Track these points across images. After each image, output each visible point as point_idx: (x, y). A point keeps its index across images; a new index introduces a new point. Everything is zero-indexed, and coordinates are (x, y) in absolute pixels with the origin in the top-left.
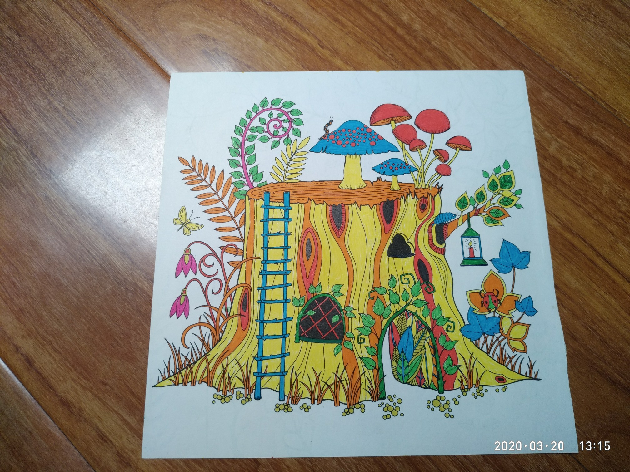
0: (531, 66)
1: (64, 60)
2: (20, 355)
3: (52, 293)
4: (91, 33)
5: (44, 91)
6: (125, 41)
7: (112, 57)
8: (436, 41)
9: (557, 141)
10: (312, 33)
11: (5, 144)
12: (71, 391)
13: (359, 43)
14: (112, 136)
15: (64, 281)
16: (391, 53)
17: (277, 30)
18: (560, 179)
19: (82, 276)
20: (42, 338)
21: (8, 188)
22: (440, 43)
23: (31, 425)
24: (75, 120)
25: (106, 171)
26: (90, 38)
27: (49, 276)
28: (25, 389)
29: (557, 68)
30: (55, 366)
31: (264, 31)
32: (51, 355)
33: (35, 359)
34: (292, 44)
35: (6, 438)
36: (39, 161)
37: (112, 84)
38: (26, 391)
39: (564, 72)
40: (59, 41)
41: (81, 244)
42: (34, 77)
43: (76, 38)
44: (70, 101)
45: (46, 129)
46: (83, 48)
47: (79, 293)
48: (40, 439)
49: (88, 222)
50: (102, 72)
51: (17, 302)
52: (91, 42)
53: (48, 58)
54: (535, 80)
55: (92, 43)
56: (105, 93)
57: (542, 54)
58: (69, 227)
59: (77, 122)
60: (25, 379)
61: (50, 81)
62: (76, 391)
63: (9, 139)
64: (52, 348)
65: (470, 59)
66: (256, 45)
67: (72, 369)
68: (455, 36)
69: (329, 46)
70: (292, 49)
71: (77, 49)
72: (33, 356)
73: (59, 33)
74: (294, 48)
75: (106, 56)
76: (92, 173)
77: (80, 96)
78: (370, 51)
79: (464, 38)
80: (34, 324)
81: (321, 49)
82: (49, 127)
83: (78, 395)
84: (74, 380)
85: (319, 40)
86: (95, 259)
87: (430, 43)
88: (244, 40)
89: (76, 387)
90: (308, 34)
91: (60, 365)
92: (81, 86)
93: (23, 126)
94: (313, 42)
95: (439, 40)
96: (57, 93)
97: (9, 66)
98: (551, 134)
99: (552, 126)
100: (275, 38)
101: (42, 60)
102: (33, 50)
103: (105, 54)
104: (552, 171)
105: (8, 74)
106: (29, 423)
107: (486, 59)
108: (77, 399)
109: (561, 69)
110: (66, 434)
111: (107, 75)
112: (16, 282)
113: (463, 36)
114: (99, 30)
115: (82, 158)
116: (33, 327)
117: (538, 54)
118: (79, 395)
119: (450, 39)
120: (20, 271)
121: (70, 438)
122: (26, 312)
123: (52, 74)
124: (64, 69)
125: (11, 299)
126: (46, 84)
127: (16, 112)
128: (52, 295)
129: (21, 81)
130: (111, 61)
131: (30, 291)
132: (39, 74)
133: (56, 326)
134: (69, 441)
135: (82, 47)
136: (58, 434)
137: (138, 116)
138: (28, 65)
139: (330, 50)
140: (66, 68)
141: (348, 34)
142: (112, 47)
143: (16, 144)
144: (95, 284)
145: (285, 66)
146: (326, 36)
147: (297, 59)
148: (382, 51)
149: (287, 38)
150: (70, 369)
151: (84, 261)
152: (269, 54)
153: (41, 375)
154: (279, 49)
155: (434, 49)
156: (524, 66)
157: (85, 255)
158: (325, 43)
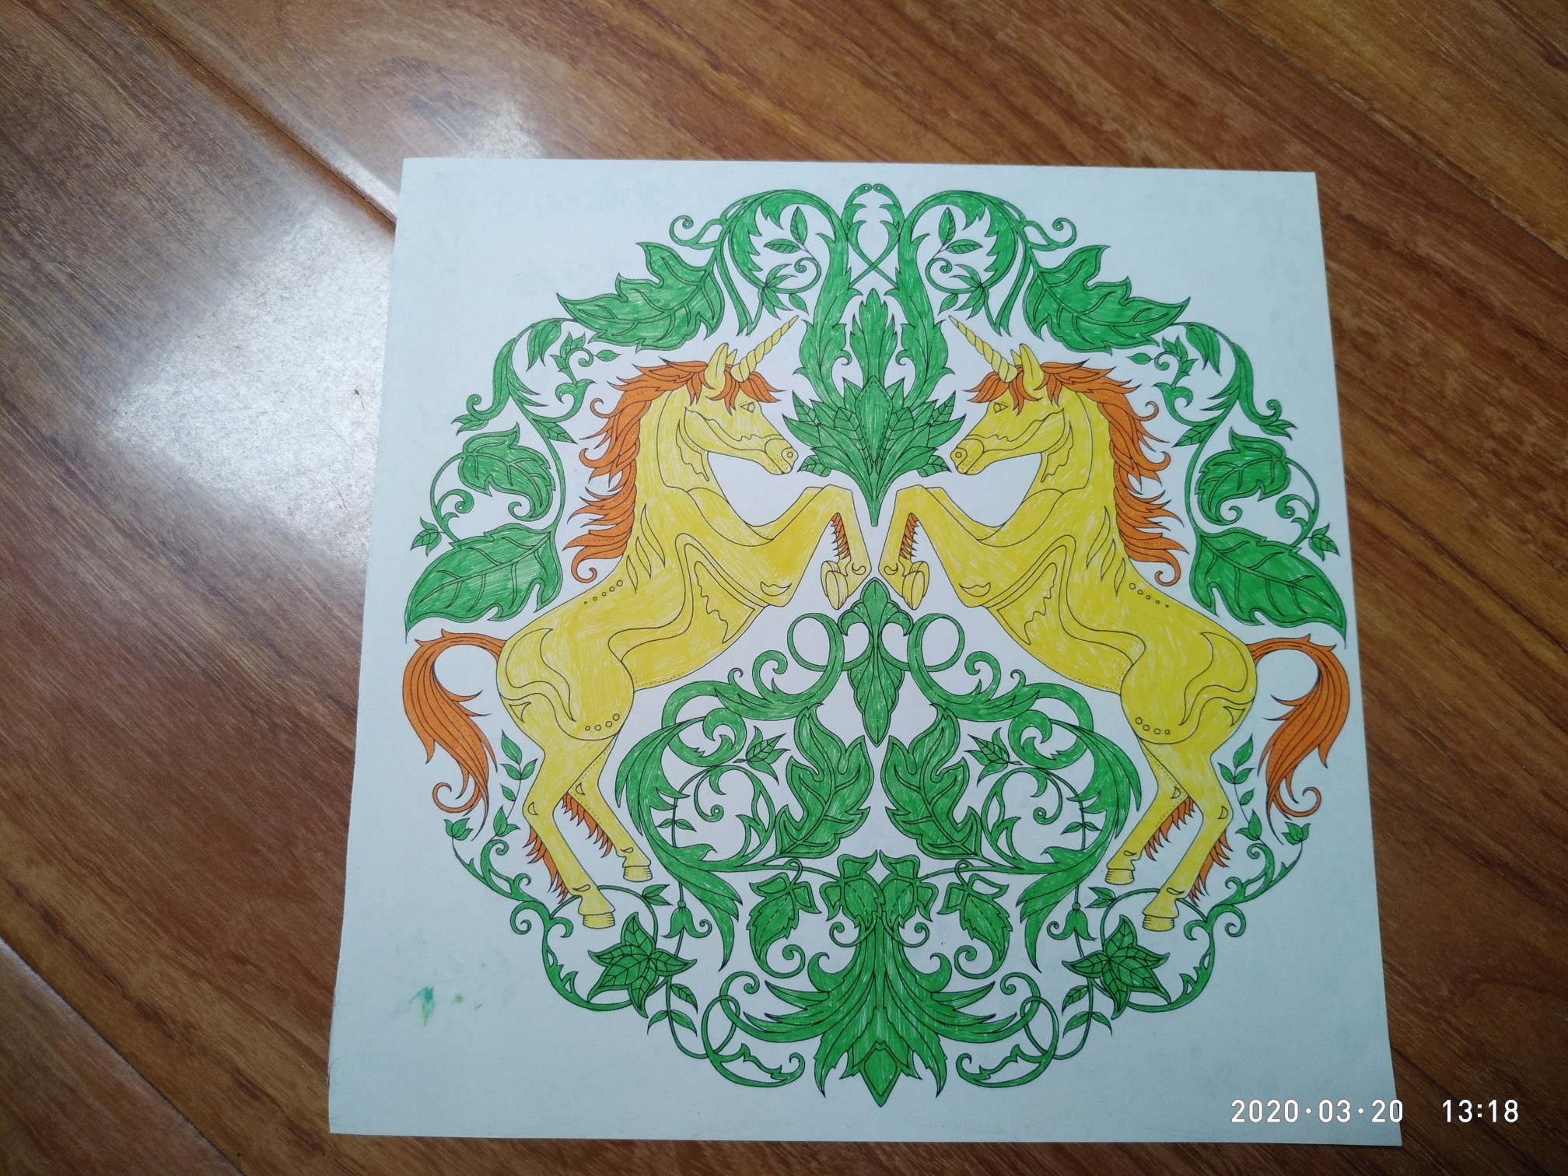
0: (1255, 78)
1: (60, 151)
2: (26, 906)
3: (89, 748)
4: (122, 76)
5: (18, 238)
6: (211, 89)
7: (181, 134)
8: (1009, 31)
10: (689, 31)
13: (809, 49)
14: (202, 340)
15: (116, 716)
16: (893, 70)
17: (597, 33)
19: (160, 702)
20: (76, 861)
22: (1017, 34)
23: (72, 1073)
24: (103, 306)
25: (194, 433)
26: (120, 90)
27: (79, 708)
28: (49, 987)
29: (1320, 78)
30: (117, 928)
31: (565, 36)
32: (103, 901)
33: (64, 913)
34: (639, 66)
35: (15, 1109)
36: (24, 420)
37: (189, 206)
38: (52, 992)
39: (1338, 85)
40: (42, 104)
41: (151, 621)
43: (84, 94)
44: (85, 259)
45: (32, 336)
46: (105, 118)
47: (156, 742)
48: (97, 1104)
50: (161, 176)
52: (125, 99)
53: (18, 152)
54: (1266, 114)
55: (128, 104)
56: (172, 229)
57: (1282, 43)
58: (118, 582)
59: (108, 311)
60: (44, 965)
61: (29, 210)
62: (173, 982)
64: (105, 883)
65: (1098, 71)
66: (547, 75)
67: (159, 930)
68: (1056, 14)
69: (735, 65)
70: (639, 78)
71: (89, 120)
72: (58, 906)
73: (40, 83)
74: (645, 76)
75: (165, 136)
76: (160, 439)
77: (110, 244)
78: (840, 68)
79: (1080, 17)
80: (52, 827)
81: (714, 72)
82: (41, 330)
83: (179, 990)
84: (165, 957)
85: (708, 51)
86: (186, 653)
87: (989, 34)
88: (516, 64)
89: (172, 972)
90: (679, 37)
91: (126, 923)
92: (111, 217)
94: (693, 57)
95: (1015, 26)
96: (50, 240)
100: (594, 53)
103: (163, 129)
106: (68, 1067)
107: (1138, 68)
108: (177, 1000)
109: (1331, 81)
110: (161, 1089)
111: (173, 184)
113: (1075, 11)
114: (141, 67)
115: (130, 404)
116: (52, 837)
117: (1271, 45)
118: (182, 993)
119: (1044, 21)
121: (170, 1097)
122: (32, 800)
123: (32, 192)
124: (64, 177)
126: (20, 220)
130: (180, 146)
131: (36, 748)
133: (109, 830)
134: (169, 1102)
135: (103, 115)
136: (140, 1088)
137: (263, 283)
139: (736, 74)
140: (68, 173)
141: (782, 27)
142: (180, 109)
144: (193, 719)
145: (626, 126)
146: (724, 39)
147: (655, 104)
148: (871, 68)
149: (625, 50)
150: (154, 931)
151: (162, 662)
152: (583, 97)
153: (83, 951)
154: (608, 80)
155: (1003, 51)
156: (1236, 78)
157: (162, 650)
158: (723, 56)
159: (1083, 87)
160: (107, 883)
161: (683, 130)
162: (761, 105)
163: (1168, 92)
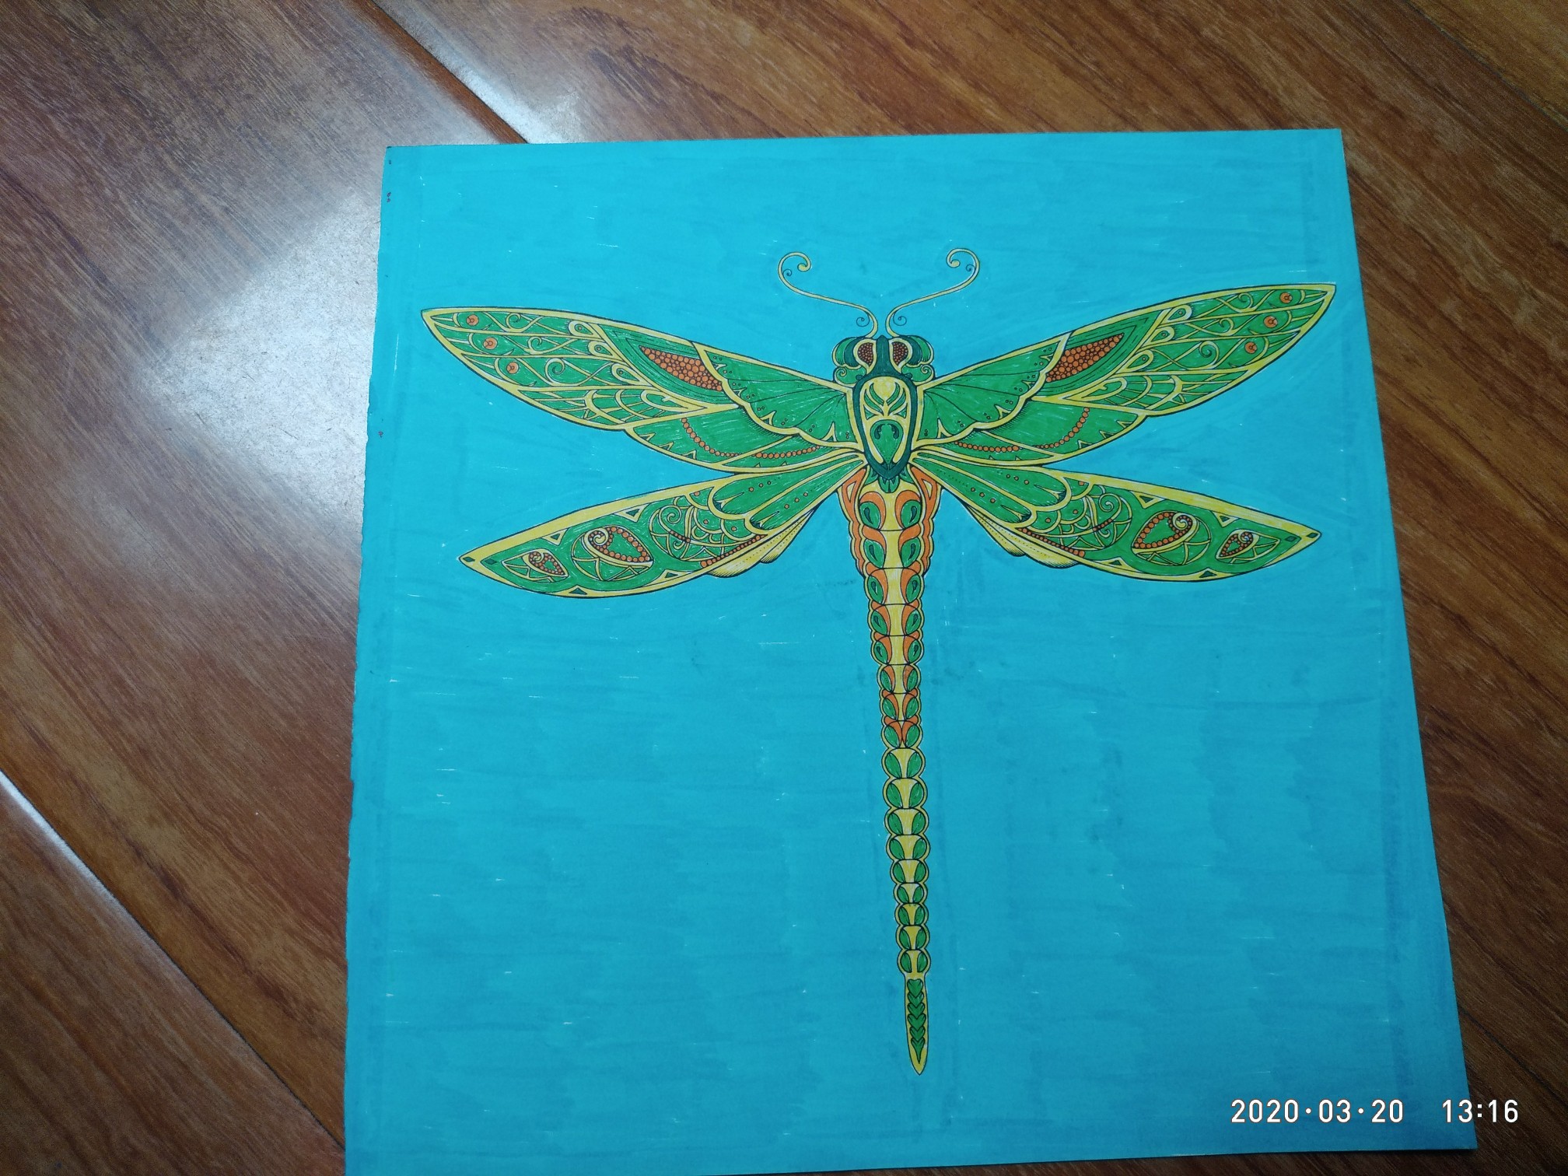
0: (1468, 94)
1: (221, 80)
2: (146, 868)
3: (221, 706)
5: (171, 165)
6: (382, 26)
7: (348, 71)
8: (1214, 27)
9: (1535, 297)
11: (76, 310)
12: (283, 960)
13: (1008, 31)
14: (360, 287)
15: (251, 674)
16: (1094, 59)
18: (1541, 398)
19: (298, 662)
20: (201, 824)
21: (89, 429)
22: (1223, 31)
23: (184, 1045)
24: (258, 244)
25: (347, 382)
26: (286, 20)
27: (212, 663)
28: (165, 955)
29: (1534, 99)
30: (241, 897)
32: (227, 868)
33: (186, 878)
34: (829, 35)
35: (122, 1081)
37: (354, 145)
38: (168, 960)
39: (1552, 108)
40: (204, 29)
41: (292, 576)
42: (143, 126)
43: (248, 22)
44: (241, 193)
45: (182, 269)
46: (268, 47)
47: (291, 703)
48: (210, 1083)
49: (307, 519)
50: (325, 113)
51: (132, 730)
52: (290, 30)
53: (177, 77)
54: (1477, 133)
55: (293, 35)
56: (335, 170)
57: (1495, 60)
58: (258, 532)
60: (161, 931)
61: (186, 139)
62: (296, 958)
63: (84, 296)
64: (229, 848)
65: (1306, 75)
66: (735, 39)
67: (286, 904)
68: (1265, 15)
69: (930, 41)
70: (830, 48)
71: (253, 50)
72: (179, 870)
73: (203, 8)
74: (835, 45)
75: (332, 71)
76: (312, 387)
77: (269, 180)
78: (1039, 54)
79: (1288, 19)
80: (177, 786)
81: (909, 48)
83: (303, 968)
84: (291, 932)
85: (902, 24)
86: (328, 613)
87: (1196, 32)
88: (701, 24)
89: (297, 948)
90: (873, 9)
91: (251, 893)
92: (271, 151)
93: (121, 261)
94: (888, 31)
95: (1221, 22)
96: (207, 171)
97: (73, 98)
98: (1517, 275)
99: (1521, 257)
100: (783, 18)
101: (162, 82)
102: (135, 53)
103: (330, 64)
104: (1523, 378)
105: (72, 120)
106: (181, 1041)
107: (1347, 76)
108: (301, 979)
109: (1545, 103)
110: (278, 1070)
111: (337, 121)
112: (125, 676)
113: (1283, 12)
115: (282, 347)
116: (176, 795)
117: (1484, 61)
118: (306, 971)
119: (1252, 20)
120: (135, 649)
121: (288, 1081)
122: (157, 755)
123: (189, 120)
124: (223, 106)
125: (116, 723)
126: (174, 147)
127: (100, 224)
128: (222, 712)
129: (109, 140)
130: (346, 83)
131: (164, 701)
132: (155, 119)
133: (237, 792)
134: (287, 1086)
135: (267, 45)
136: (256, 1069)
138: (126, 97)
139: (932, 52)
140: (228, 102)
141: (980, 7)
142: (348, 44)
143: (105, 312)
144: (332, 682)
145: (815, 97)
146: (919, 13)
147: (845, 76)
148: (1071, 55)
149: (816, 17)
150: (280, 904)
151: (303, 621)
152: (770, 62)
153: (204, 919)
154: (798, 48)
155: (1207, 47)
156: (1447, 94)
157: (302, 606)
158: (918, 31)
159: (1289, 92)
160: (231, 848)
161: (873, 104)
162: (955, 85)
163: (1376, 102)
